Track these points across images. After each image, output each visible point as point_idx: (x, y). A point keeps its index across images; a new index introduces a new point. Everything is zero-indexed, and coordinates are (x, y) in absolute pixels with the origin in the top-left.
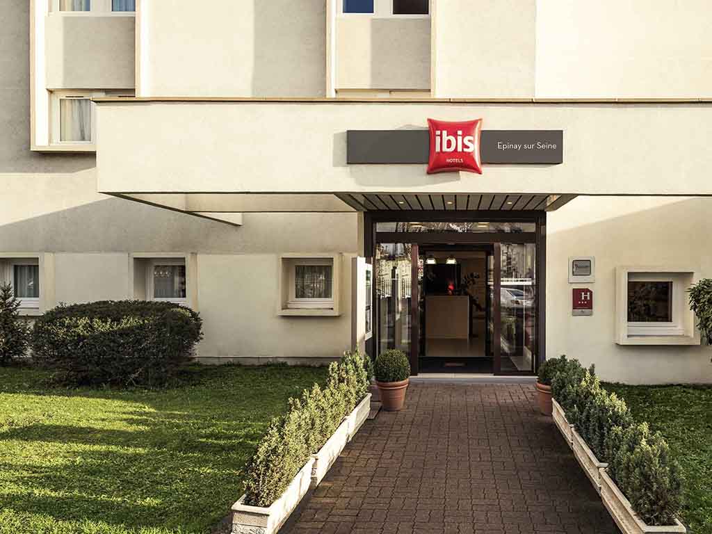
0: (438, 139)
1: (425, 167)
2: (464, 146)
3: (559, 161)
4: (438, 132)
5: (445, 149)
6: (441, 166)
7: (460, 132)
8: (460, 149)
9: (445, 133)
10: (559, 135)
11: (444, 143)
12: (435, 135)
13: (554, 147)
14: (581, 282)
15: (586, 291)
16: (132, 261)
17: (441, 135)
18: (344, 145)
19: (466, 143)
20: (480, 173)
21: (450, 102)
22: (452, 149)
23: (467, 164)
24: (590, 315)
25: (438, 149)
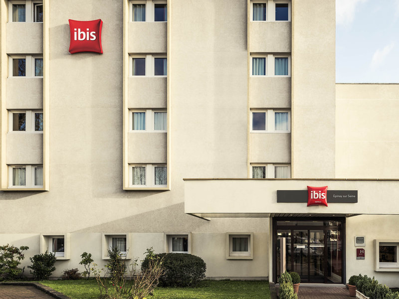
0: (312, 194)
1: (306, 204)
2: (322, 196)
3: (356, 201)
4: (312, 192)
5: (314, 198)
6: (312, 203)
7: (320, 192)
8: (320, 198)
9: (314, 192)
10: (356, 192)
11: (314, 195)
12: (311, 193)
13: (354, 196)
14: (360, 246)
15: (362, 249)
16: (166, 236)
17: (313, 193)
18: (276, 195)
19: (322, 195)
20: (327, 206)
21: (315, 180)
22: (317, 198)
23: (322, 204)
24: (364, 259)
25: (312, 198)
